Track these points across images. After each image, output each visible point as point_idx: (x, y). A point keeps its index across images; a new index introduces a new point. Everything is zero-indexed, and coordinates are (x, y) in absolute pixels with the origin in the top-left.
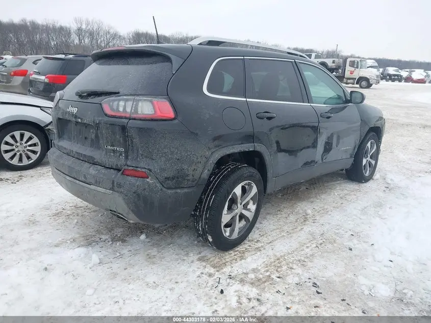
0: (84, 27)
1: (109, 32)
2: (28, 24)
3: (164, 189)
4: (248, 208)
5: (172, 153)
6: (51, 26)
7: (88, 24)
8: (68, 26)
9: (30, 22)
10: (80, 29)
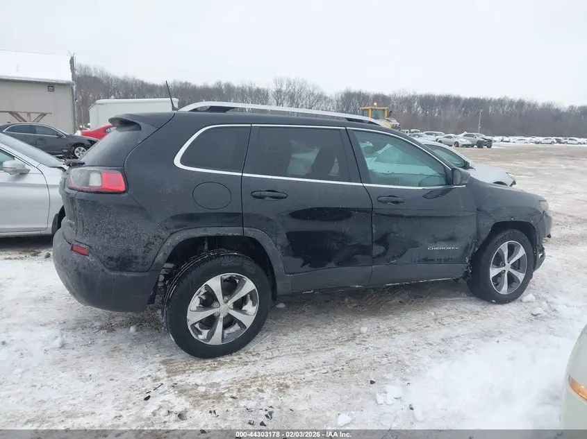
0: (284, 88)
1: (313, 94)
2: (223, 87)
3: (106, 270)
4: (244, 308)
5: (118, 230)
6: (247, 89)
7: (289, 84)
8: (266, 88)
9: (225, 85)
10: (279, 91)
